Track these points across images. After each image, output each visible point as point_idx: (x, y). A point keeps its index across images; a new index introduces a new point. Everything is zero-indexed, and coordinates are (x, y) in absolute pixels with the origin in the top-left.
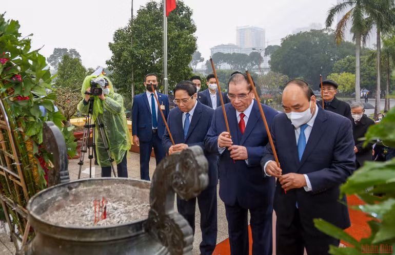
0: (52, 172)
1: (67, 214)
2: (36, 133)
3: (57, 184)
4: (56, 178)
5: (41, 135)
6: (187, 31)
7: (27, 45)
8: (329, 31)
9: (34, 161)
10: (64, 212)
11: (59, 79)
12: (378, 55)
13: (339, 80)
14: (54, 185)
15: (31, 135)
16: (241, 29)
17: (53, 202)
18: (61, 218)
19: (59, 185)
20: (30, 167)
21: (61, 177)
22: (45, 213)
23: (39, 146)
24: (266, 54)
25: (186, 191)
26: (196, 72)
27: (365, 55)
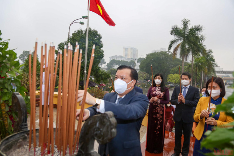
0: (17, 124)
1: (25, 150)
2: (8, 99)
3: (19, 131)
4: (19, 128)
5: (11, 100)
6: (98, 47)
7: (6, 46)
8: (170, 53)
9: (6, 115)
10: (23, 149)
11: (25, 68)
12: (192, 66)
13: (173, 78)
14: (17, 132)
15: (5, 100)
16: (126, 48)
17: (16, 143)
18: (20, 153)
19: (20, 132)
20: (3, 119)
21: (22, 127)
22: (10, 150)
23: (10, 107)
24: (138, 62)
25: (103, 139)
26: (101, 69)
27: (186, 65)
